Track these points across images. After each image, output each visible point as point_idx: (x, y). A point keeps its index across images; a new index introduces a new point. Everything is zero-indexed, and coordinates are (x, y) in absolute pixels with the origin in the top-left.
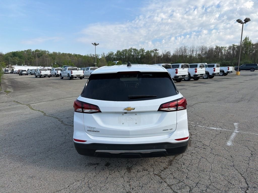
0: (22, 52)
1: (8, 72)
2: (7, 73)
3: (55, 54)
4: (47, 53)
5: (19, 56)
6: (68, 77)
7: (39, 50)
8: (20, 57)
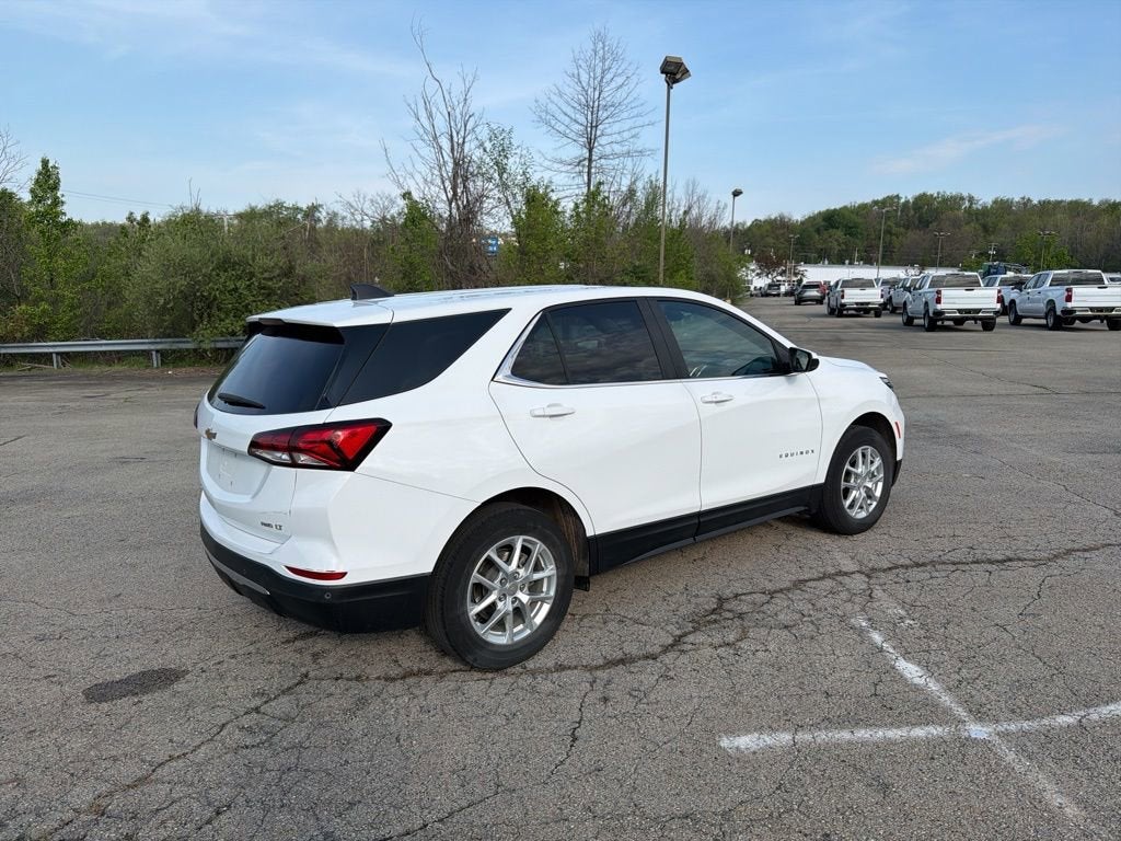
0: (863, 207)
1: (779, 289)
2: (774, 295)
3: (1002, 207)
4: (967, 204)
5: (846, 226)
6: (1046, 318)
7: (932, 196)
8: (851, 230)
